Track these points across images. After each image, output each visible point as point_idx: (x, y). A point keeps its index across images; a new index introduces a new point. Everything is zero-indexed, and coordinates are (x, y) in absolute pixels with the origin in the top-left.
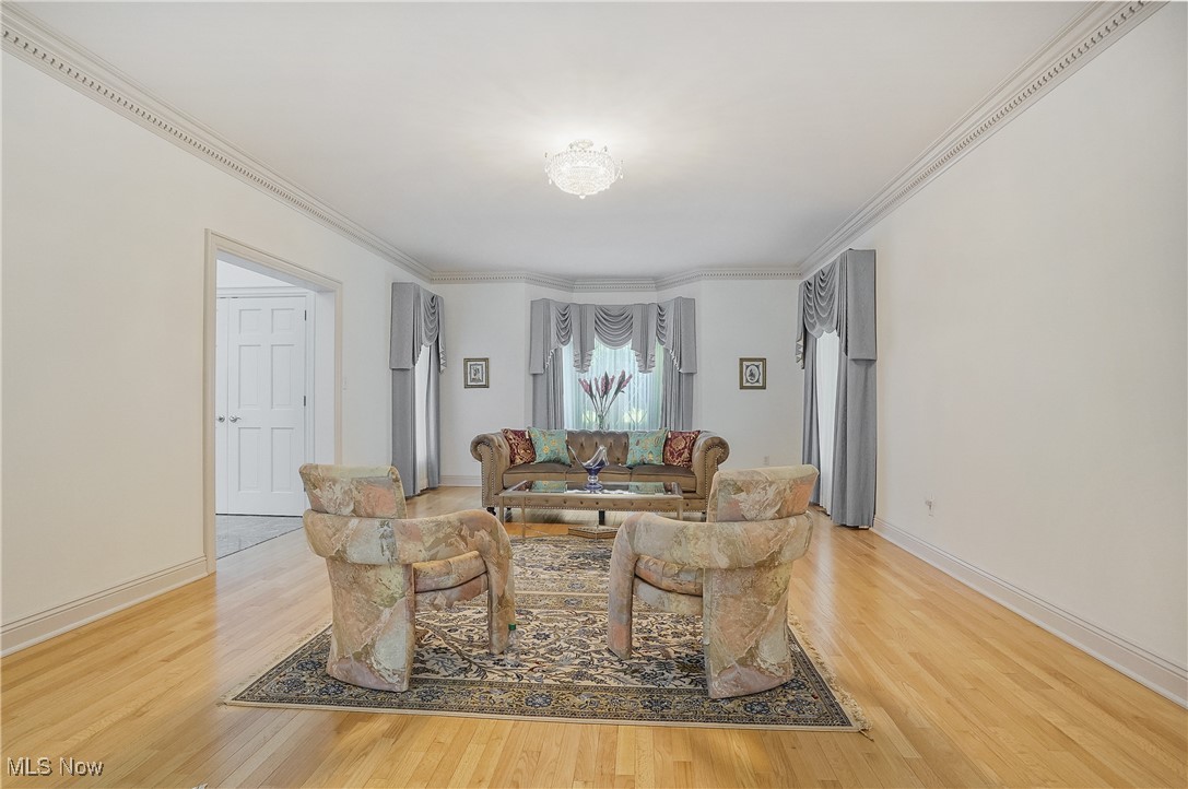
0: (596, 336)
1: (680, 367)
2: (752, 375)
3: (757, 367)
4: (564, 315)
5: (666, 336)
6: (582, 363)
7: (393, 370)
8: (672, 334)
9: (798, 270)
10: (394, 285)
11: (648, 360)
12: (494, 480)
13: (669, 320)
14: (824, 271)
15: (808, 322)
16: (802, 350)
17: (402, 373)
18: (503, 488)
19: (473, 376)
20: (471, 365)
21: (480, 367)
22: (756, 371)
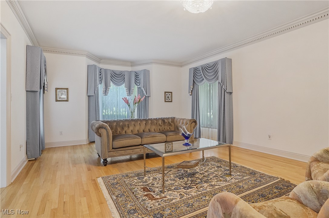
0: (111, 82)
1: (146, 94)
2: (168, 97)
3: (170, 95)
4: (100, 72)
5: (140, 83)
6: (106, 92)
7: (27, 91)
8: (143, 82)
9: (181, 64)
10: (27, 46)
11: (131, 92)
12: (108, 145)
13: (141, 77)
14: (209, 64)
15: (197, 80)
16: (192, 89)
17: (32, 93)
18: (113, 148)
19: (60, 96)
20: (59, 91)
21: (64, 92)
22: (169, 96)
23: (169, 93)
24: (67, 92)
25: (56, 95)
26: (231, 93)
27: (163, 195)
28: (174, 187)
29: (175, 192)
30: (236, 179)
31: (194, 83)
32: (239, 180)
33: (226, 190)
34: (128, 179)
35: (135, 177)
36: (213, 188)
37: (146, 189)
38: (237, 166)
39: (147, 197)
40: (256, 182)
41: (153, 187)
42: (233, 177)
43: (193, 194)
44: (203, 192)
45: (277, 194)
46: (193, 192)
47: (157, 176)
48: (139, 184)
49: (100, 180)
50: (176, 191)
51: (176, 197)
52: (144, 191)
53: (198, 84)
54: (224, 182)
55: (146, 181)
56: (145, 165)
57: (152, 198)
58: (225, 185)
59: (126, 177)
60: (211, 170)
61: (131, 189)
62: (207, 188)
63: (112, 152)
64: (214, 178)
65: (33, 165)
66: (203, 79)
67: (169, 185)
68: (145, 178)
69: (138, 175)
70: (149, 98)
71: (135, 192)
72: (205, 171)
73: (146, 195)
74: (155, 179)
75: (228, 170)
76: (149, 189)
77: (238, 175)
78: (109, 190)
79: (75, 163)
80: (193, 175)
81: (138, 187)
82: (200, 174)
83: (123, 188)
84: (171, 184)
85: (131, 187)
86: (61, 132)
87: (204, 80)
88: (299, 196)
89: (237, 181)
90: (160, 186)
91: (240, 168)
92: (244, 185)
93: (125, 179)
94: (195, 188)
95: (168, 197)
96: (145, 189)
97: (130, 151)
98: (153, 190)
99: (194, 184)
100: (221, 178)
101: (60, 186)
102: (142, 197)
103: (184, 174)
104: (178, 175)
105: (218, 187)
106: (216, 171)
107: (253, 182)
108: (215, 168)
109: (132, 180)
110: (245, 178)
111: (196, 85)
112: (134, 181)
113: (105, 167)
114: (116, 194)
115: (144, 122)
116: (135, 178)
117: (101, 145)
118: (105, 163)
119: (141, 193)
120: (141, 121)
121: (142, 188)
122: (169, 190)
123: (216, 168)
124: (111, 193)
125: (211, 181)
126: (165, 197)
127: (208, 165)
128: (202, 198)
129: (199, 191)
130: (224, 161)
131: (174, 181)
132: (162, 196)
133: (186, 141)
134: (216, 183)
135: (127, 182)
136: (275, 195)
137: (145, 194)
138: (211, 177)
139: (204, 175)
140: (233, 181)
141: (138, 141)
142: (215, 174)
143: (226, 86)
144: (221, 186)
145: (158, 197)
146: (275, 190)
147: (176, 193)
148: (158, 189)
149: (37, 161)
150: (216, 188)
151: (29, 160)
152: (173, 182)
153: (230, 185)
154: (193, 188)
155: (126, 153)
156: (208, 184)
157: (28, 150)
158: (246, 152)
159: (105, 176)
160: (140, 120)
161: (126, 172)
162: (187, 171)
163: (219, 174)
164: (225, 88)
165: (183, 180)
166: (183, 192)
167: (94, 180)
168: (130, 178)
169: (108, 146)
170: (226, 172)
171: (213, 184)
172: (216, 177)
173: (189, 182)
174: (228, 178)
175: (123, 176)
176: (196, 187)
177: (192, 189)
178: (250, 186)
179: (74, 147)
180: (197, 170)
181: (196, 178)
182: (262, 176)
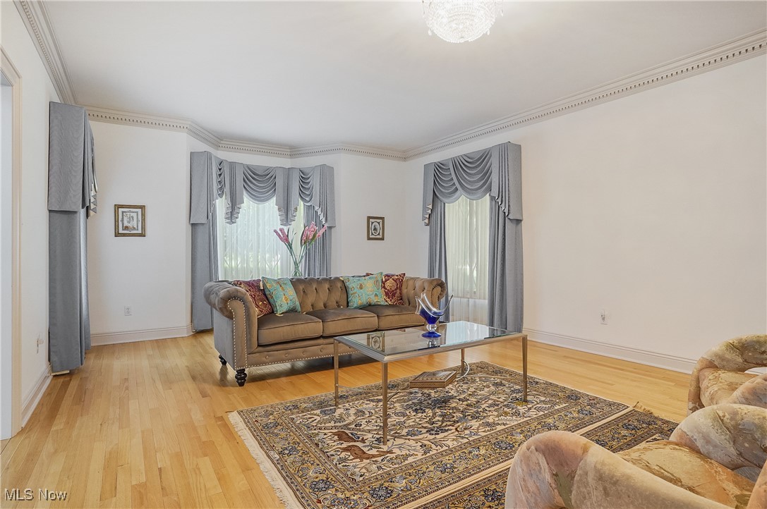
0: (245, 192)
1: (326, 220)
2: (375, 229)
3: (379, 223)
4: (220, 169)
5: (311, 196)
6: (232, 215)
7: (50, 211)
8: (318, 193)
9: (404, 155)
10: (51, 104)
11: (290, 216)
12: (249, 337)
13: (315, 182)
14: (470, 156)
15: (442, 191)
16: (430, 212)
17: (64, 217)
18: (259, 346)
19: (126, 224)
20: (123, 212)
21: (135, 215)
22: (378, 227)
23: (378, 221)
24: (143, 215)
25: (116, 221)
26: (518, 221)
27: (385, 448)
28: (406, 430)
29: (409, 439)
30: (538, 409)
31: (436, 199)
32: (546, 412)
33: (521, 433)
34: (300, 415)
35: (312, 410)
36: (493, 430)
37: (345, 436)
38: (537, 382)
39: (349, 454)
40: (581, 416)
41: (360, 430)
42: (533, 407)
43: (451, 444)
44: (471, 439)
45: (628, 440)
46: (450, 440)
47: (365, 406)
48: (326, 425)
49: (235, 419)
50: (412, 438)
51: (413, 452)
52: (340, 439)
53: (444, 200)
54: (514, 417)
55: (341, 419)
56: (336, 382)
57: (362, 455)
58: (516, 423)
59: (295, 411)
60: (482, 392)
61: (309, 437)
62: (478, 429)
63: (257, 354)
64: (492, 409)
65: (65, 386)
66: (457, 189)
67: (394, 425)
68: (338, 412)
69: (321, 405)
70: (333, 230)
71: (320, 443)
72: (470, 395)
73: (345, 450)
74: (360, 413)
75: (519, 391)
76: (350, 435)
77: (541, 401)
78: (259, 439)
79: (168, 379)
80: (443, 402)
81: (326, 431)
82: (459, 400)
83: (291, 434)
84: (399, 423)
85: (310, 432)
86: (128, 309)
87: (458, 193)
88: (693, 437)
89: (542, 413)
90: (375, 428)
91: (543, 386)
92: (557, 423)
93: (292, 414)
94: (452, 431)
95: (397, 452)
96: (341, 436)
97: (299, 352)
98: (361, 438)
99: (449, 423)
100: (506, 409)
101: (143, 432)
102: (339, 453)
103: (425, 401)
104: (410, 402)
105: (503, 427)
106: (493, 394)
107: (575, 415)
108: (489, 387)
109: (309, 416)
110: (557, 407)
111: (439, 202)
112: (313, 419)
113: (240, 388)
114: (279, 447)
115: (327, 286)
116: (315, 412)
117: (233, 339)
118: (242, 379)
119: (333, 445)
120: (319, 282)
121: (334, 434)
122: (397, 436)
123: (493, 388)
124: (266, 446)
125: (486, 415)
126: (390, 452)
127: (474, 381)
128: (470, 452)
129: (463, 438)
130: (507, 371)
131: (404, 416)
132: (382, 450)
133: (429, 327)
134: (497, 419)
135: (298, 422)
136: (625, 441)
137: (345, 445)
138: (483, 406)
139: (469, 402)
140: (533, 413)
141: (315, 327)
142: (492, 399)
143: (509, 206)
144: (508, 426)
145: (374, 452)
146: (624, 432)
147: (412, 443)
148: (370, 435)
149: (74, 377)
150: (498, 430)
151: (55, 374)
152: (402, 419)
153: (527, 423)
154: (450, 432)
155: (289, 356)
156: (481, 422)
157: (54, 352)
158: (553, 350)
159: (244, 407)
160: (317, 281)
161: (291, 398)
162: (429, 395)
163: (501, 400)
164: (506, 211)
165: (425, 414)
166: (429, 440)
167: (221, 418)
168: (303, 412)
169: (249, 340)
170: (514, 395)
171: (490, 421)
172: (496, 407)
173: (437, 418)
174: (522, 409)
175: (287, 408)
176: (454, 428)
177: (446, 434)
178: (571, 425)
179: (160, 344)
180: (452, 392)
181: (453, 408)
182: (594, 402)
